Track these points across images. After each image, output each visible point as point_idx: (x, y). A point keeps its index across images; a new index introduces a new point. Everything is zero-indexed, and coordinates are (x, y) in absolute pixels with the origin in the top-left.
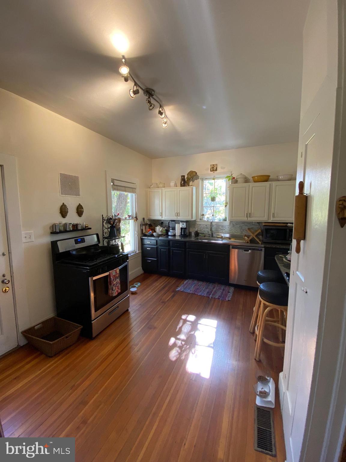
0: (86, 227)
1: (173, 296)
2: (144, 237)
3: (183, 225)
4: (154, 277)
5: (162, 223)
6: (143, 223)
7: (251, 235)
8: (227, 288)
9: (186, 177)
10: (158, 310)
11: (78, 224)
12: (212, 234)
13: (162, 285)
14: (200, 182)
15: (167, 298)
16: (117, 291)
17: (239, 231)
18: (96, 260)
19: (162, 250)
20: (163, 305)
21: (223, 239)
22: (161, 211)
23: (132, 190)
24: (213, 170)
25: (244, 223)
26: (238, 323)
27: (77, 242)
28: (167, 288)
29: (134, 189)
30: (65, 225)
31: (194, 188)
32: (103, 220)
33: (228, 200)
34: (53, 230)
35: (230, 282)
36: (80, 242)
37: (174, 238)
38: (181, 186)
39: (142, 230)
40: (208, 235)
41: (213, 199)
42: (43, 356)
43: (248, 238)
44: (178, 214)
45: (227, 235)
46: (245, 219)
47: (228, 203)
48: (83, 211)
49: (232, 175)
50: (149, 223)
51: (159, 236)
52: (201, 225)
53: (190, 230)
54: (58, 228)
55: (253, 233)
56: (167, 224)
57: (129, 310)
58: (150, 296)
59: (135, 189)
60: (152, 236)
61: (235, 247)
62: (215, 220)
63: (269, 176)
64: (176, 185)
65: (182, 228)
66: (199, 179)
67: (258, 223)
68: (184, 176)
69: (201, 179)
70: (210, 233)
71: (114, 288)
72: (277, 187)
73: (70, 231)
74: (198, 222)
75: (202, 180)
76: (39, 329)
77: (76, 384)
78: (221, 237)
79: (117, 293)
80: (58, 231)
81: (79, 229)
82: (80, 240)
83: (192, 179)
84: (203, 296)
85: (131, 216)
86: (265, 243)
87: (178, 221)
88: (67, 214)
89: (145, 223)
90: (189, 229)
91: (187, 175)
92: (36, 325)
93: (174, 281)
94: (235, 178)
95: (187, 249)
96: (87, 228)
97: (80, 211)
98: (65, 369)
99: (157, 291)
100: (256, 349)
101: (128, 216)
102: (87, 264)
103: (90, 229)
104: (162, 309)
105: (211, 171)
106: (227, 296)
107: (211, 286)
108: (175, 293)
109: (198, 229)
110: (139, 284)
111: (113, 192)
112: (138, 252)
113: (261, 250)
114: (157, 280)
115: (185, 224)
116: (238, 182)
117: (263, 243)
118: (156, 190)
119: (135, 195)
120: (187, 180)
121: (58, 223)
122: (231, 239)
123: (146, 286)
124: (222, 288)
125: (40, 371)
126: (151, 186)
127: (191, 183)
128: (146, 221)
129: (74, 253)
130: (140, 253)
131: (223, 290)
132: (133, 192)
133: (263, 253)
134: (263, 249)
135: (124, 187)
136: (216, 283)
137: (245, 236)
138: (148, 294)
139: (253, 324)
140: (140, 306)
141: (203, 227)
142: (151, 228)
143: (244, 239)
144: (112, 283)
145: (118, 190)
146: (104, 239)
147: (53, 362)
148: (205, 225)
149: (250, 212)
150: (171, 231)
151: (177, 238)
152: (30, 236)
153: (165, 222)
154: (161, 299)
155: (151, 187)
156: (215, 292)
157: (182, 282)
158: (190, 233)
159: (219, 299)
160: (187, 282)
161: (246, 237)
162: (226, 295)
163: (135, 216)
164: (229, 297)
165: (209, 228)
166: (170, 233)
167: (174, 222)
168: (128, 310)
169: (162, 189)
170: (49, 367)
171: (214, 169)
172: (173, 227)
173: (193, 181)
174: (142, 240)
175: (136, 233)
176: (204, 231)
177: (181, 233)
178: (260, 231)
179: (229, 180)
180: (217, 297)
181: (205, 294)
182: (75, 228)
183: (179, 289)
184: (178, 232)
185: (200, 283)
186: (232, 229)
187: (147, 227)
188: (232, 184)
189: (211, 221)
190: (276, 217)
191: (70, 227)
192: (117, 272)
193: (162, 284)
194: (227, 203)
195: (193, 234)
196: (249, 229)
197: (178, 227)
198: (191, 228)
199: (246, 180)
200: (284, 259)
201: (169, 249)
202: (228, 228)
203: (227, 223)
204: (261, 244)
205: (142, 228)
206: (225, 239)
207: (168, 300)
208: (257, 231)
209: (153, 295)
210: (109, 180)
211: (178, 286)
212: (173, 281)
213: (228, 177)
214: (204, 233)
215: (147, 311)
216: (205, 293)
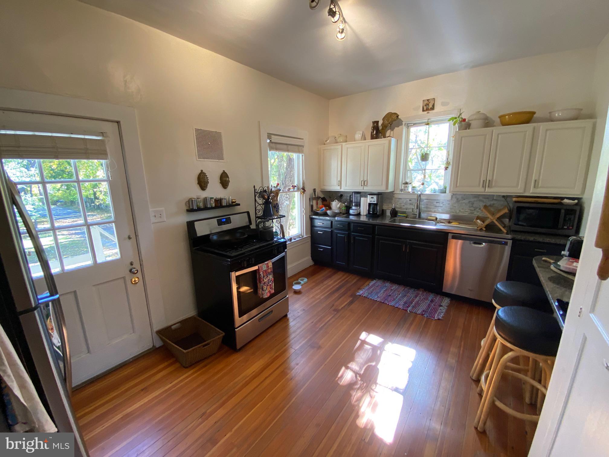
0: (233, 202)
1: (351, 303)
2: (314, 217)
3: (372, 200)
4: (326, 272)
5: (341, 196)
6: (314, 197)
7: (488, 218)
8: (438, 299)
9: (380, 124)
10: (326, 321)
11: (222, 199)
12: (420, 214)
13: (337, 285)
14: (404, 130)
15: (343, 304)
16: (270, 292)
17: (467, 211)
18: (240, 249)
19: (338, 235)
20: (336, 314)
21: (438, 223)
22: (339, 179)
23: (298, 148)
24: (427, 109)
25: (477, 196)
26: (452, 361)
27: (220, 223)
28: (343, 290)
29: (300, 148)
30: (205, 199)
31: (393, 141)
32: (255, 193)
33: (451, 157)
34: (189, 207)
35: (444, 291)
36: (225, 223)
37: (358, 219)
38: (373, 138)
39: (312, 206)
40: (413, 216)
41: (425, 157)
42: (177, 365)
43: (483, 222)
44: (364, 183)
45: (446, 216)
46: (479, 190)
47: (451, 163)
48: (229, 181)
49: (461, 114)
50: (322, 196)
51: (335, 215)
52: (401, 199)
53: (384, 206)
54: (195, 203)
55: (493, 214)
56: (349, 198)
57: (288, 316)
58: (319, 298)
59: (303, 146)
60: (325, 214)
61: (457, 236)
62: (425, 191)
63: (534, 113)
64: (364, 138)
65: (370, 205)
66: (402, 124)
67: (504, 196)
68: (377, 122)
69: (406, 125)
70: (416, 212)
71: (265, 288)
72: (548, 132)
73: (212, 208)
74: (398, 195)
75: (408, 126)
76: (176, 330)
77: (208, 411)
78: (434, 218)
79: (269, 295)
80: (195, 207)
81: (224, 205)
82: (225, 220)
83: (391, 126)
84: (397, 307)
85: (296, 186)
86: (515, 231)
87: (365, 193)
88: (207, 186)
89: (316, 196)
90: (382, 205)
91: (383, 119)
92: (175, 324)
93: (355, 281)
94: (467, 120)
95: (376, 237)
96: (234, 204)
97: (224, 181)
98: (198, 386)
99: (329, 292)
100: (478, 412)
101: (292, 186)
102: (228, 254)
103: (239, 205)
104: (333, 320)
105: (423, 111)
106: (436, 312)
107: (411, 293)
108: (355, 298)
109: (397, 206)
110: (306, 280)
111: (270, 153)
112: (305, 237)
113: (506, 244)
114: (330, 277)
115: (375, 197)
116: (471, 127)
117: (510, 231)
118: (332, 147)
119: (303, 155)
120: (382, 129)
121: (196, 198)
122: (452, 222)
123: (314, 284)
124: (430, 299)
125: (170, 385)
126: (326, 141)
127: (388, 133)
128: (319, 194)
129: (215, 237)
130: (309, 237)
131: (432, 301)
132: (299, 152)
133: (508, 250)
134: (510, 242)
135: (286, 144)
136: (421, 289)
137: (478, 218)
138: (317, 295)
139: (478, 368)
140: (304, 312)
141: (405, 202)
142: (325, 203)
143: (475, 224)
144: (262, 280)
145: (277, 149)
146: (257, 219)
147: (186, 375)
148: (408, 200)
149: (491, 179)
150: (353, 208)
151: (363, 219)
152: (161, 214)
153: (345, 195)
154: (333, 305)
155: (326, 143)
156: (418, 304)
157: (367, 283)
158: (383, 212)
159: (423, 315)
160: (373, 284)
161: (478, 221)
162: (435, 310)
163: (301, 187)
164: (440, 314)
165: (414, 204)
166: (351, 212)
167: (358, 195)
168: (286, 316)
169: (342, 145)
170: (181, 381)
171: (428, 106)
172: (358, 202)
173: (392, 129)
174: (312, 220)
175: (303, 211)
176: (406, 209)
177: (369, 211)
178: (506, 211)
179: (454, 124)
180: (419, 312)
181: (401, 305)
182: (219, 204)
183: (361, 292)
184: (364, 209)
185: (395, 287)
186: (455, 207)
187: (320, 202)
188: (459, 130)
189: (419, 193)
190: (541, 187)
191: (212, 202)
192: (268, 267)
193: (338, 282)
194: (448, 163)
195: (388, 213)
196: (485, 207)
197: (365, 202)
198: (385, 204)
199: (487, 123)
200: (552, 267)
201: (349, 236)
202: (449, 204)
203: (447, 196)
204: (507, 234)
205: (311, 203)
206: (441, 222)
207: (342, 308)
208: (499, 211)
209: (322, 297)
210: (264, 135)
211: (359, 289)
212: (353, 279)
213: (452, 119)
214: (405, 212)
215: (312, 321)
216: (402, 303)
